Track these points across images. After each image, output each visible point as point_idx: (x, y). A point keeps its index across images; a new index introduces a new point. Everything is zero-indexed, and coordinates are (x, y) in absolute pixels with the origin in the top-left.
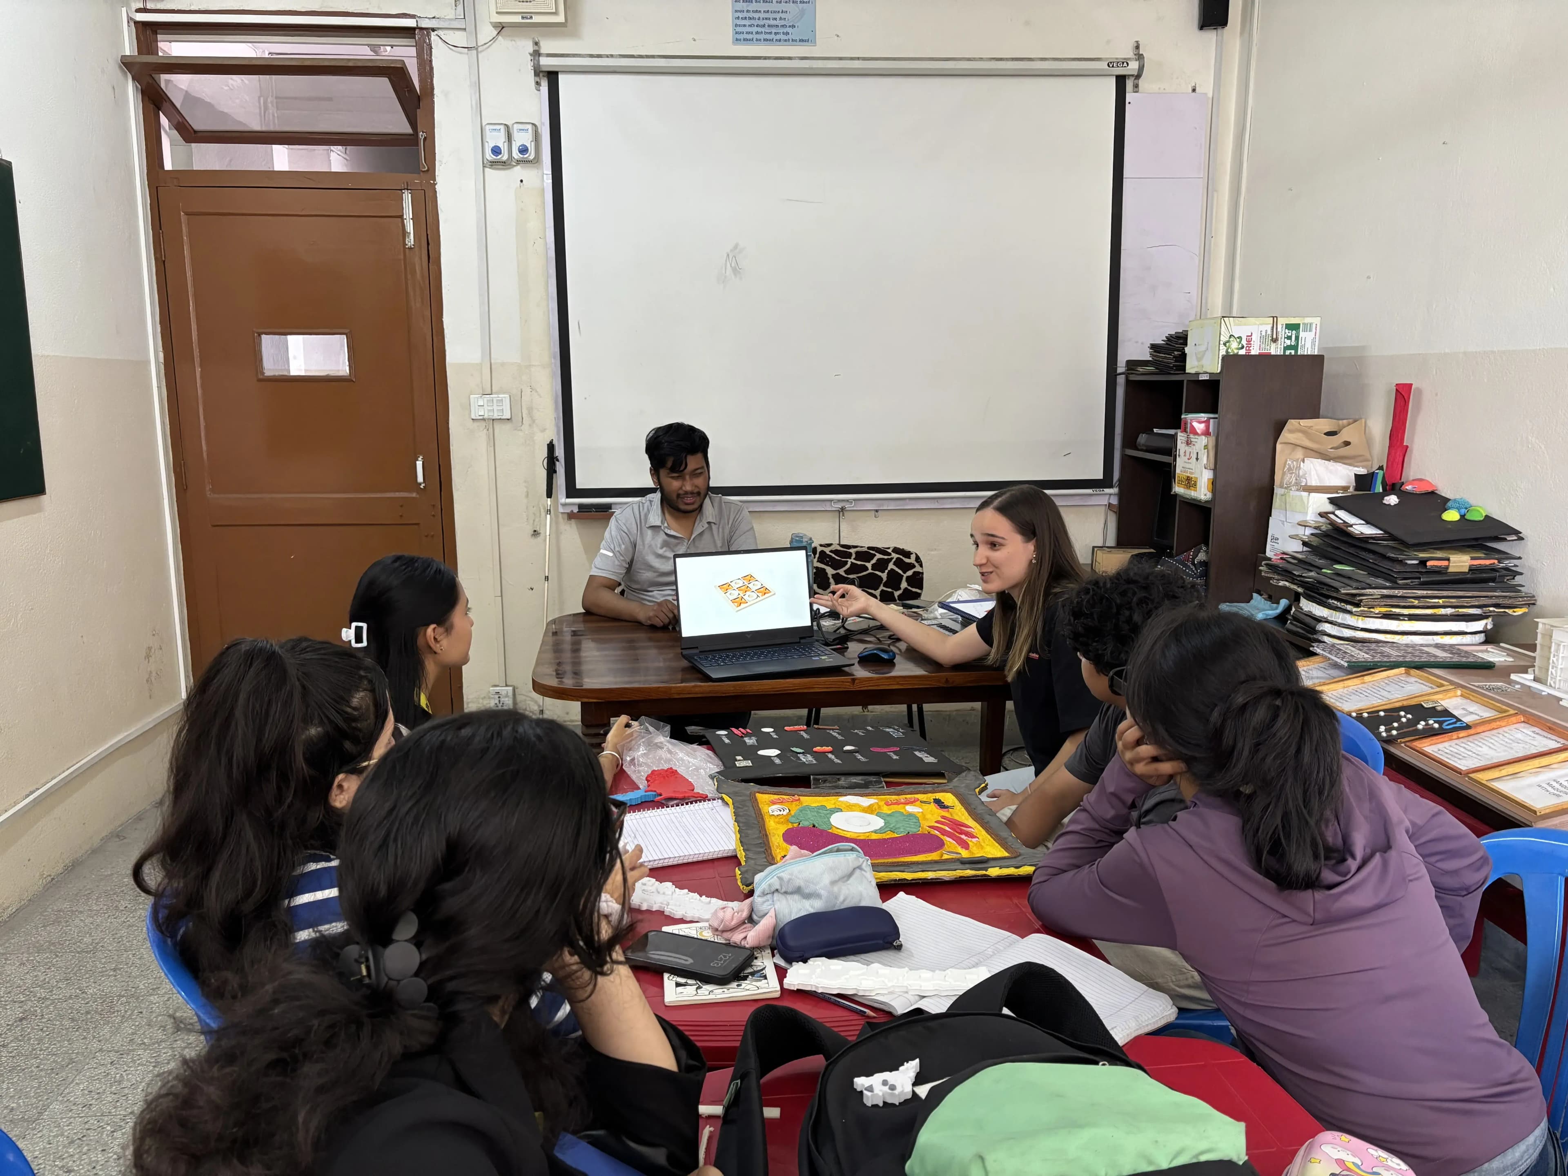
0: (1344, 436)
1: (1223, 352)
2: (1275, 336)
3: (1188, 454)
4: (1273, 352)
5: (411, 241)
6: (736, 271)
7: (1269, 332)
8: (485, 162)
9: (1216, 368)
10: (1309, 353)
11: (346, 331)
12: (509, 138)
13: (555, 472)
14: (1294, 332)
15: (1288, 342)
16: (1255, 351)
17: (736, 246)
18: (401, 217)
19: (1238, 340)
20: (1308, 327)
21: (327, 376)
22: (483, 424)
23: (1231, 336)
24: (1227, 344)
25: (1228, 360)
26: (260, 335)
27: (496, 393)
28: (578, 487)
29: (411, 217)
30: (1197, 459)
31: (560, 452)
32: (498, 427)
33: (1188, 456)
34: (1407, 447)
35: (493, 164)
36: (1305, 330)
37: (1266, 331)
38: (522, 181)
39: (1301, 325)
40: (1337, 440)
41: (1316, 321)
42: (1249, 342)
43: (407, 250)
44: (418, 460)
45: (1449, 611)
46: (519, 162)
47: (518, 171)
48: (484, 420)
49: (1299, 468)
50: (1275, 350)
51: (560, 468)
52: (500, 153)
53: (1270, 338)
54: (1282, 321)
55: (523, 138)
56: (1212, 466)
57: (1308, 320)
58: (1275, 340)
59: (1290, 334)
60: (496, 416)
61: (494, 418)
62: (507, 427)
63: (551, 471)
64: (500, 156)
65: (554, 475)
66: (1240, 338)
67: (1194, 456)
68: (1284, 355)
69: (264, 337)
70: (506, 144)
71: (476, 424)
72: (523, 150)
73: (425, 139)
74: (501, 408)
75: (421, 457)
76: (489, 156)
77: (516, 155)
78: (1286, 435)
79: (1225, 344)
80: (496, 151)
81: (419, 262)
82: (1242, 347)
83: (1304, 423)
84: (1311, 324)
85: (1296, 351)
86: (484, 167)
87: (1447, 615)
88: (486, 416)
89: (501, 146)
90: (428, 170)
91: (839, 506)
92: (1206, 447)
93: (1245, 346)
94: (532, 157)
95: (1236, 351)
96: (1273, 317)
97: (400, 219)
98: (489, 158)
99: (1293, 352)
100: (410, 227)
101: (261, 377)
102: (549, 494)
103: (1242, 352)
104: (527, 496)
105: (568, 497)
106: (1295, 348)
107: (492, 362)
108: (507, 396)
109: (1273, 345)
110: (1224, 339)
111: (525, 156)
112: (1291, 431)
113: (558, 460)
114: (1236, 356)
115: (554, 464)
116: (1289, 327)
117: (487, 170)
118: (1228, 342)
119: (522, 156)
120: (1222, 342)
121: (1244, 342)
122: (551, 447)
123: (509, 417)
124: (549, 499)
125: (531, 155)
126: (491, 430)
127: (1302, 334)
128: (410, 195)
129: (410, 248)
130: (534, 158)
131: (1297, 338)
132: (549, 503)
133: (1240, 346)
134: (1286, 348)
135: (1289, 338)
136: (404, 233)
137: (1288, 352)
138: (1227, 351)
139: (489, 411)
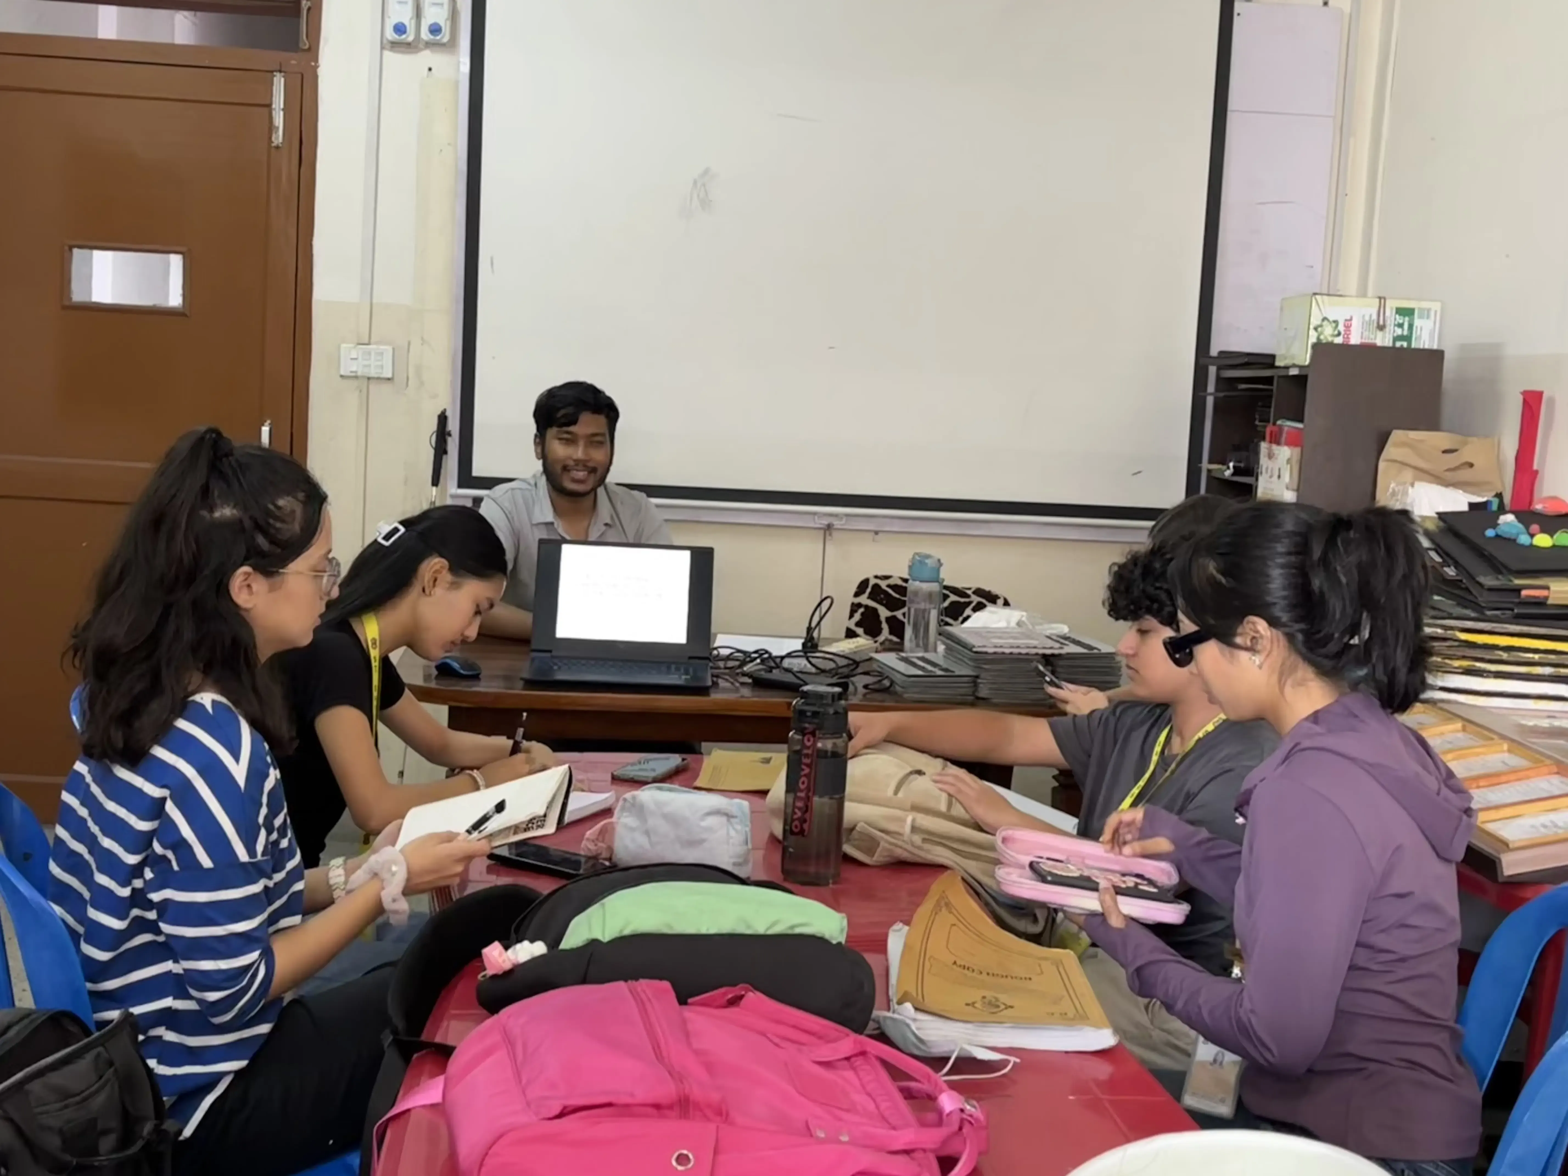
0: (1466, 455)
1: (1313, 339)
2: (1381, 323)
3: (1269, 471)
4: (1379, 343)
5: (278, 137)
6: (706, 203)
7: (1375, 317)
8: (385, 41)
9: (1305, 359)
10: (1426, 347)
11: (183, 249)
12: (418, 13)
13: (445, 452)
14: (1407, 319)
15: (1399, 331)
16: (1355, 340)
17: (706, 171)
18: (269, 106)
19: (1334, 325)
20: (1426, 314)
21: (154, 306)
22: (354, 383)
23: (1325, 319)
24: (1319, 329)
25: (1320, 348)
26: (71, 248)
27: (376, 343)
28: (475, 473)
29: (282, 106)
30: (1279, 477)
31: (454, 425)
32: (373, 387)
33: (1269, 473)
34: (1537, 472)
35: (395, 46)
36: (1420, 317)
37: (1371, 316)
38: (430, 69)
39: (1416, 312)
40: (1453, 460)
41: (1436, 306)
42: (1348, 327)
43: (273, 150)
44: (263, 425)
45: (1548, 670)
46: (428, 45)
47: (426, 57)
48: (356, 377)
49: (1406, 493)
50: (1383, 340)
51: (453, 445)
52: (405, 32)
53: (1375, 325)
54: (1392, 305)
55: (435, 14)
56: (1295, 487)
57: (1425, 305)
58: (1381, 328)
59: (1401, 321)
60: (373, 373)
61: (370, 375)
62: (386, 388)
63: (440, 450)
64: (404, 36)
65: (444, 457)
66: (1336, 322)
67: (1277, 474)
68: (1394, 348)
69: (76, 251)
70: (413, 22)
71: (346, 381)
72: (435, 29)
73: (309, 9)
74: (379, 363)
75: (269, 422)
76: (390, 35)
77: (425, 35)
78: (1390, 451)
79: (1316, 329)
80: (400, 29)
81: (287, 166)
82: (1339, 334)
83: (1413, 435)
84: (1429, 310)
85: (1410, 343)
86: (383, 48)
87: (1544, 676)
88: (359, 374)
89: (407, 23)
90: (309, 49)
91: (825, 521)
92: (1289, 461)
93: (1343, 333)
94: (445, 40)
95: (1330, 339)
96: (1380, 298)
97: (266, 110)
98: (390, 38)
99: (1405, 344)
100: (279, 119)
101: (66, 303)
102: (435, 482)
103: (1339, 340)
104: (406, 482)
105: (460, 486)
106: (1408, 338)
107: (374, 301)
108: (389, 349)
109: (1380, 334)
110: (1315, 321)
111: (438, 38)
112: (1398, 445)
113: (450, 435)
114: (1331, 345)
115: (445, 442)
116: (1400, 311)
117: (387, 53)
118: (1321, 326)
119: (432, 37)
120: (1312, 327)
121: (1341, 328)
122: (443, 419)
123: (390, 375)
124: (434, 488)
125: (445, 37)
126: (365, 390)
127: (1417, 322)
128: (283, 80)
129: (277, 147)
130: (449, 41)
131: (1411, 326)
132: (434, 493)
133: (1336, 332)
134: (1396, 339)
135: (1401, 326)
136: (271, 128)
137: (1398, 344)
138: (1318, 338)
139: (365, 366)
